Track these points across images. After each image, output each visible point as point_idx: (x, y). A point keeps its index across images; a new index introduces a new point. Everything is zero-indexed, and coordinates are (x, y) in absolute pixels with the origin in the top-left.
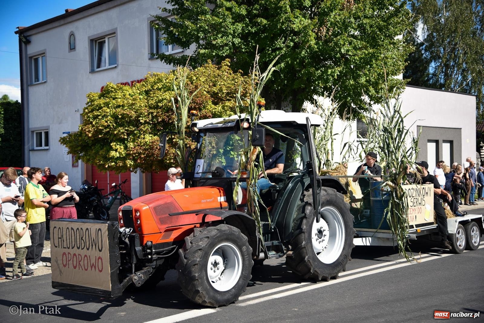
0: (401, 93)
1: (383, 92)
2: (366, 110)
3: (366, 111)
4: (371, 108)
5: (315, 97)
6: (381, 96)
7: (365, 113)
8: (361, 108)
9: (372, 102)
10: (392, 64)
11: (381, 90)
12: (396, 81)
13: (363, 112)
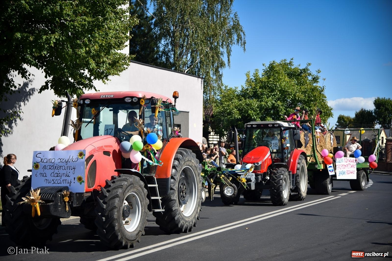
0: (125, 70)
1: (105, 66)
2: (86, 86)
3: (86, 88)
4: (92, 83)
5: (25, 66)
6: (103, 72)
7: (84, 89)
8: (80, 83)
9: (92, 78)
10: (114, 36)
11: (103, 64)
12: (119, 55)
13: (83, 88)
